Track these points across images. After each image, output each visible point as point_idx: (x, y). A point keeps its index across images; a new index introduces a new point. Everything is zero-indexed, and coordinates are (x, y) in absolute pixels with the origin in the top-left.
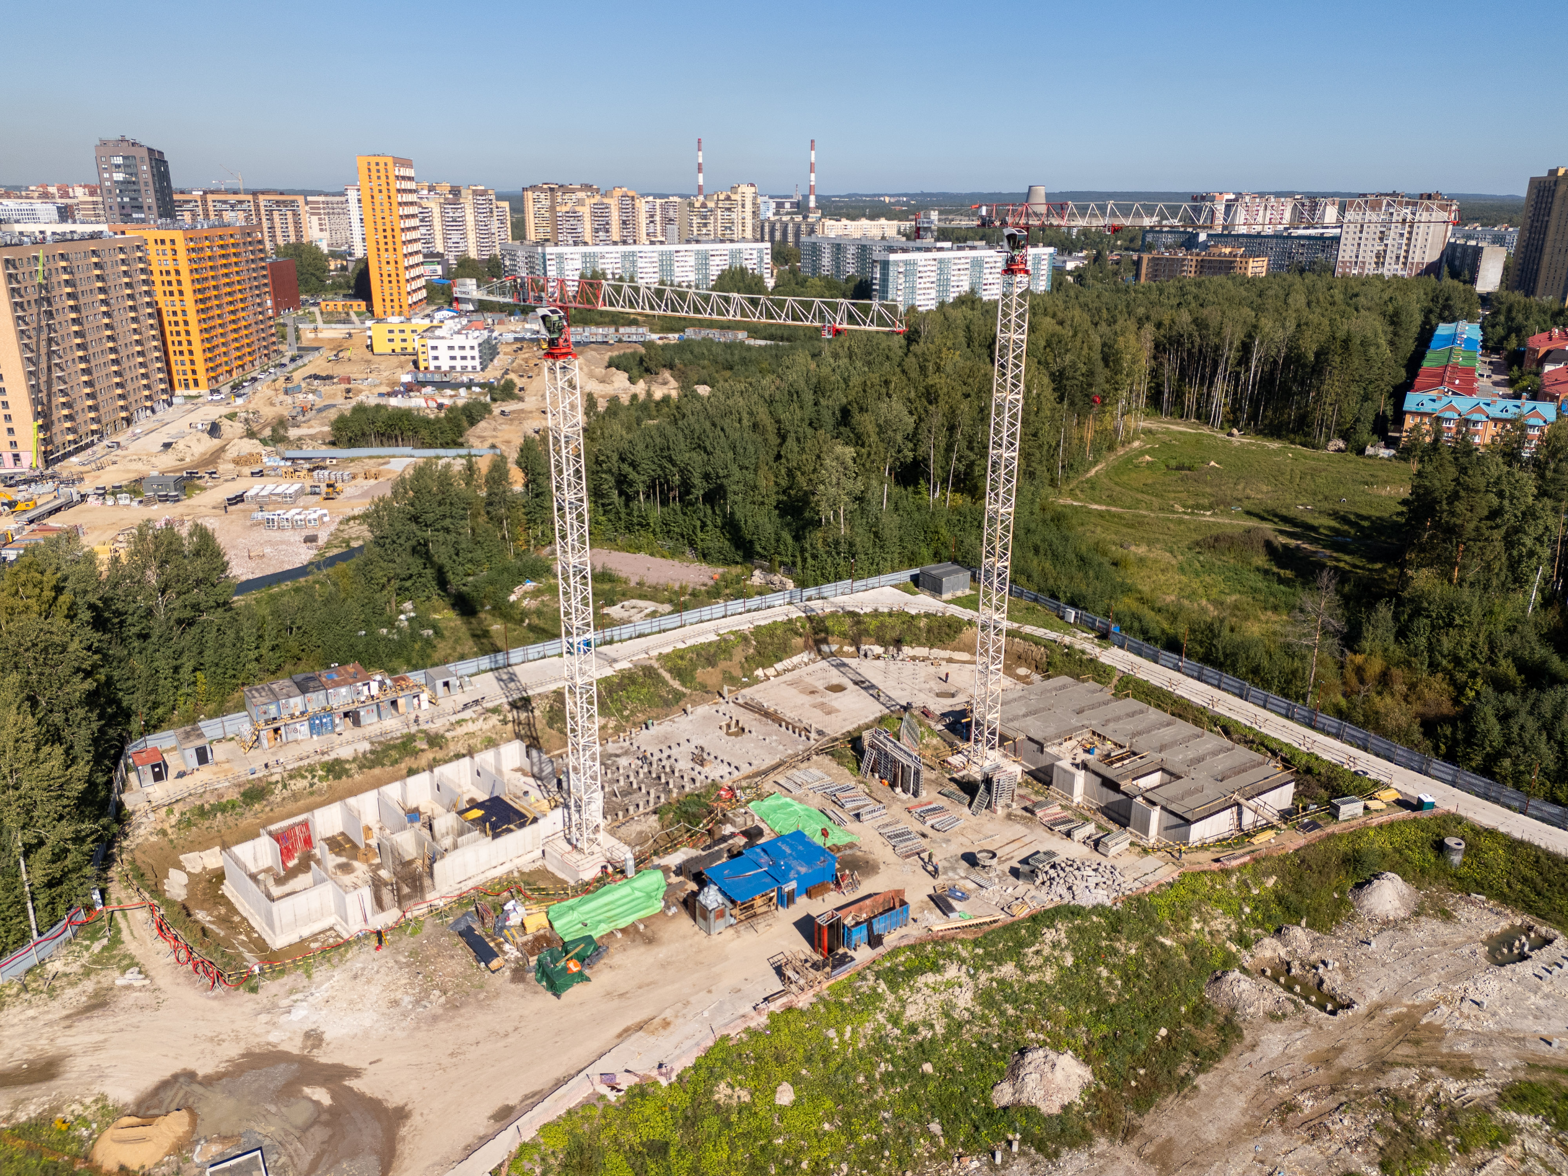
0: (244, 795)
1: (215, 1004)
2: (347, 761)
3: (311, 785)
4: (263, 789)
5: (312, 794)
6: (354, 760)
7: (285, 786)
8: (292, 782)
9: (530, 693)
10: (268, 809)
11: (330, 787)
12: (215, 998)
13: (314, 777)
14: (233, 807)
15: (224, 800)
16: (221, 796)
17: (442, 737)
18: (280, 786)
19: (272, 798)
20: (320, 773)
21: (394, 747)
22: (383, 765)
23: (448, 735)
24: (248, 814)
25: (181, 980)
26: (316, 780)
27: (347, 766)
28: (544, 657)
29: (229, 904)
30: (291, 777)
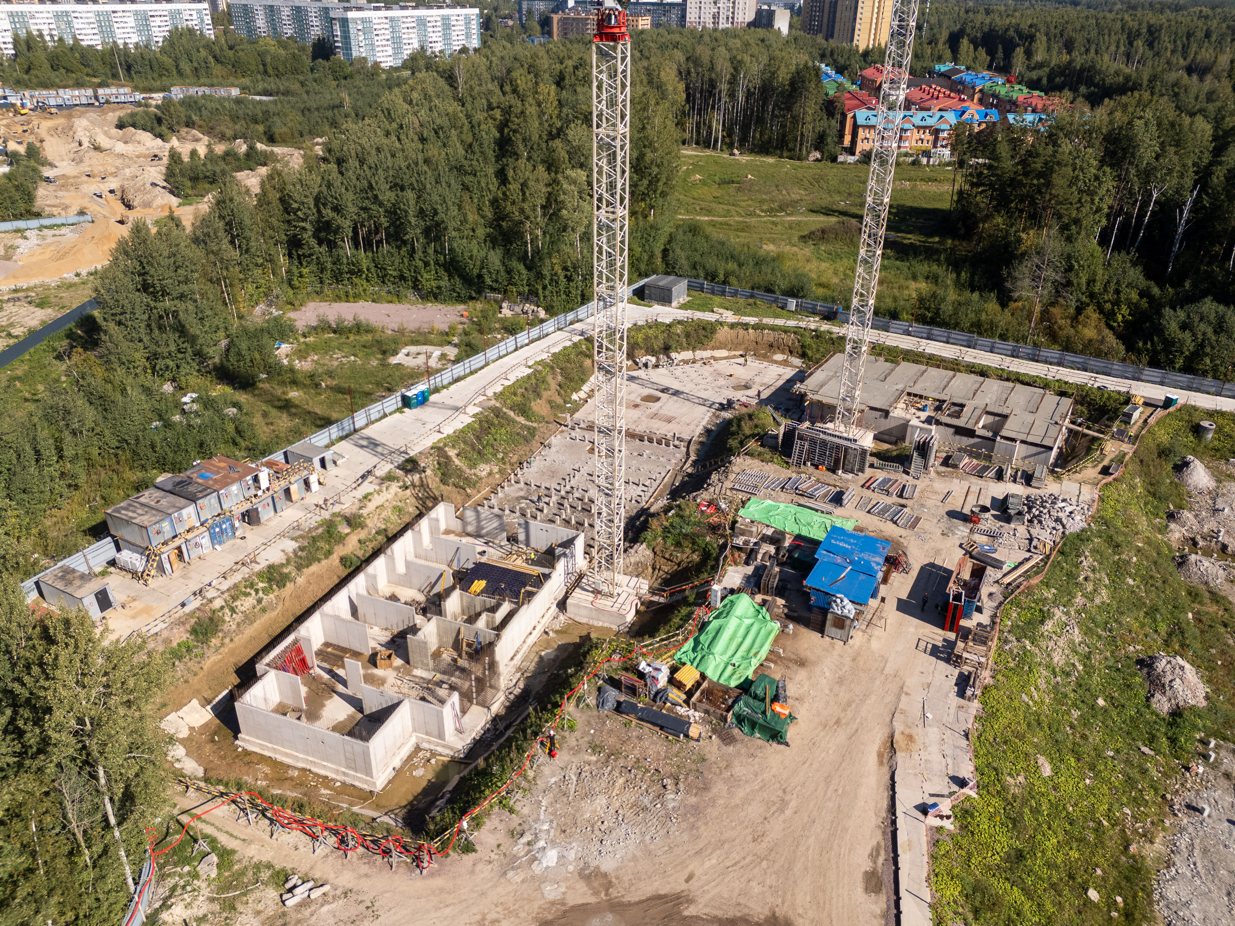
0: (194, 631)
1: (438, 882)
2: (282, 565)
3: (259, 601)
4: (211, 619)
5: (264, 610)
6: (288, 561)
7: (233, 610)
8: (238, 603)
9: (412, 454)
10: (227, 640)
11: (277, 597)
12: (432, 875)
13: (257, 591)
14: (189, 650)
15: (175, 644)
16: (167, 641)
17: (360, 516)
18: (227, 611)
19: (225, 627)
20: (261, 585)
21: (321, 537)
22: (319, 560)
23: (364, 512)
24: (208, 653)
25: (364, 869)
26: (261, 594)
27: (286, 570)
28: (385, 416)
29: (263, 759)
30: (234, 598)
